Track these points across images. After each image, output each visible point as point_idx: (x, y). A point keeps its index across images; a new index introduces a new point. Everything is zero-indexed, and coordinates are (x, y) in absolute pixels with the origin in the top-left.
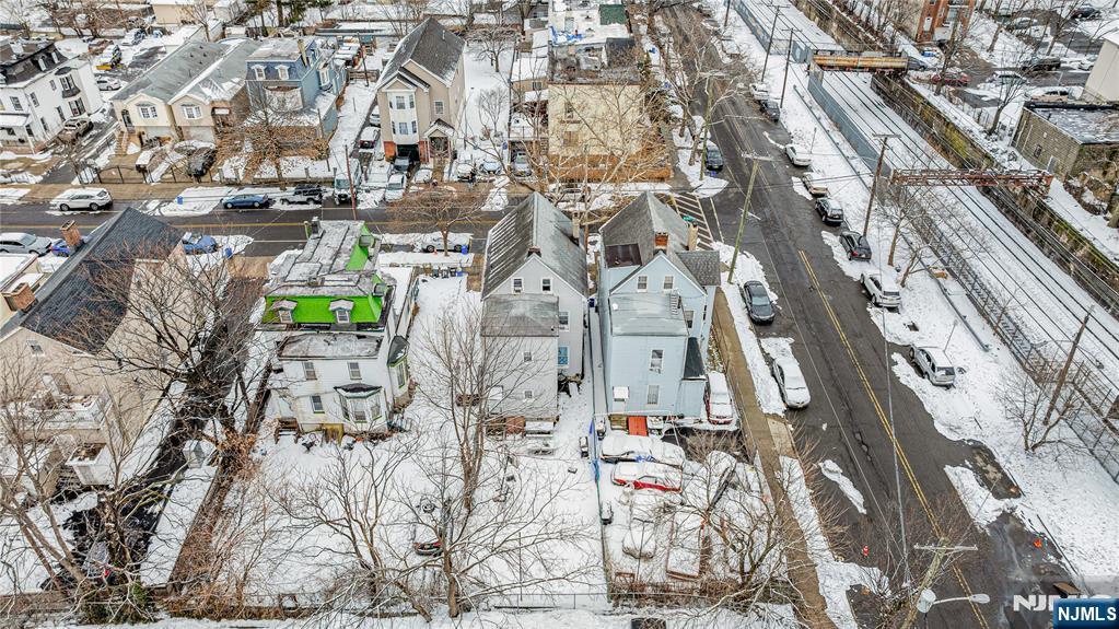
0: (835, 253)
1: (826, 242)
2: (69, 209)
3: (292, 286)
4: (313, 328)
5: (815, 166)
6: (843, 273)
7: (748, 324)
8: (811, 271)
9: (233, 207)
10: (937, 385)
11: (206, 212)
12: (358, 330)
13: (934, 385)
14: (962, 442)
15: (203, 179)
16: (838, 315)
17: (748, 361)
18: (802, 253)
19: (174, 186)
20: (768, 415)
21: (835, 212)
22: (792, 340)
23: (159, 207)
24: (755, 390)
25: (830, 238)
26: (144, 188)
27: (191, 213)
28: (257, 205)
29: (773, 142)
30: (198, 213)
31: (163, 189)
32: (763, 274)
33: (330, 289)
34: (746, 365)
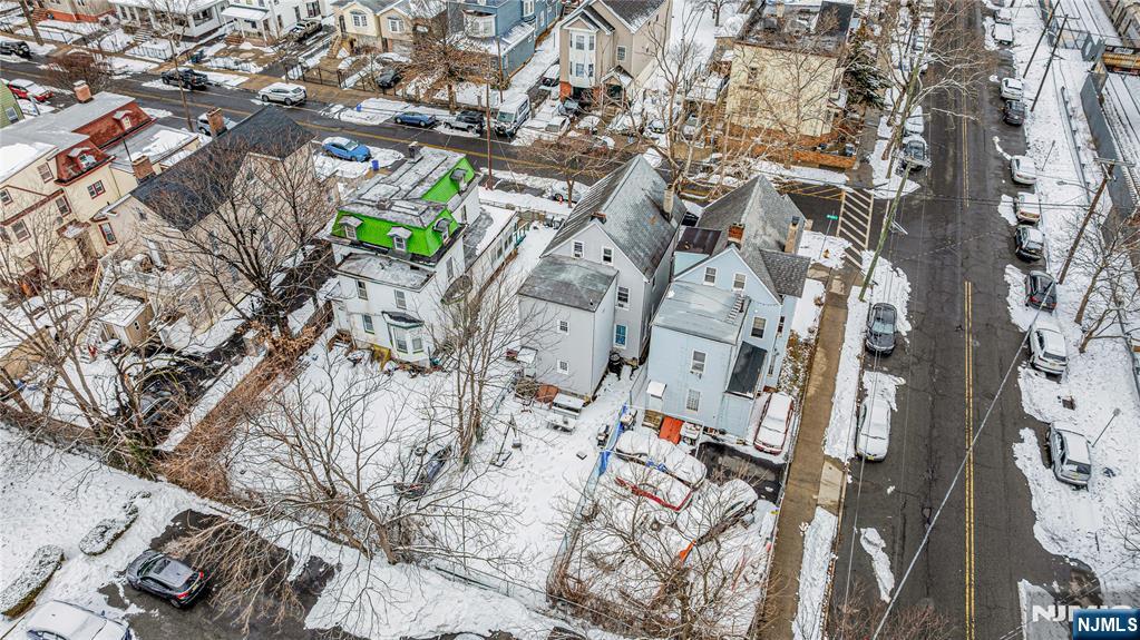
0: (1011, 293)
1: (1007, 278)
2: (269, 101)
3: (362, 204)
4: (372, 249)
5: (1039, 188)
6: (1009, 318)
7: (859, 350)
8: (968, 307)
9: (402, 123)
10: (1063, 481)
11: (376, 123)
12: (412, 260)
13: (1058, 479)
14: (1061, 558)
15: (388, 92)
16: (976, 365)
17: (837, 392)
18: (968, 285)
19: (362, 94)
20: (828, 458)
21: (1032, 246)
22: (902, 381)
23: (340, 111)
24: (827, 425)
25: (1014, 276)
26: (336, 91)
27: (364, 122)
28: (423, 124)
29: (999, 149)
30: (369, 123)
31: (351, 95)
32: (907, 298)
33: (395, 215)
34: (833, 395)
